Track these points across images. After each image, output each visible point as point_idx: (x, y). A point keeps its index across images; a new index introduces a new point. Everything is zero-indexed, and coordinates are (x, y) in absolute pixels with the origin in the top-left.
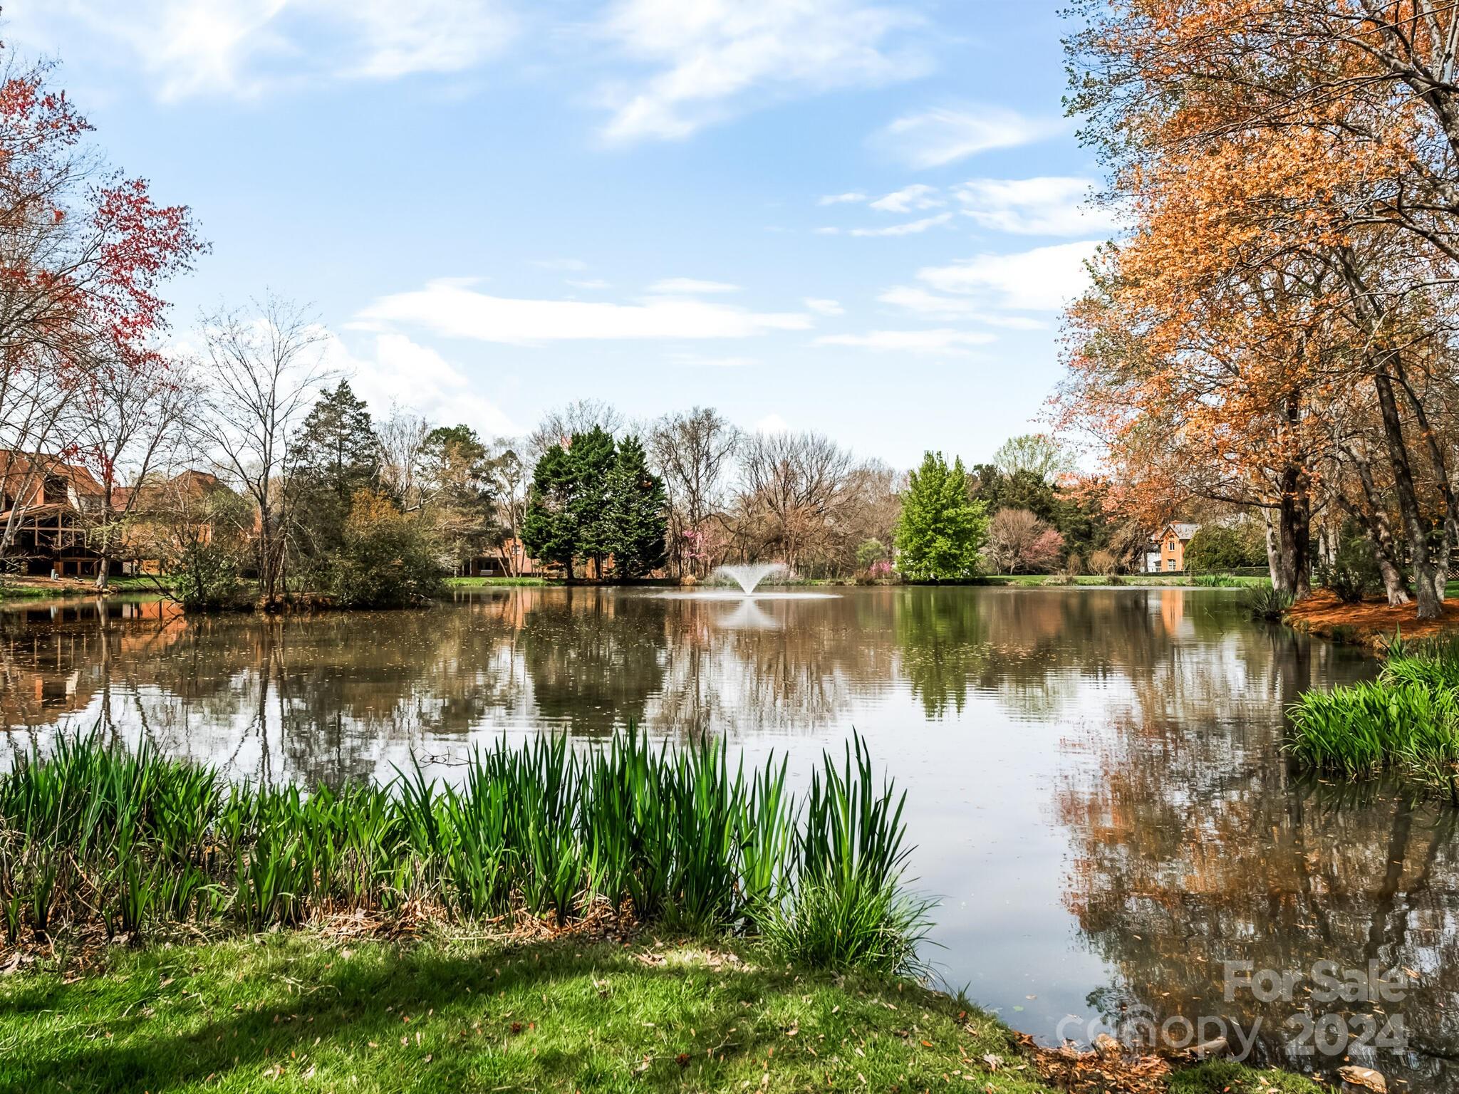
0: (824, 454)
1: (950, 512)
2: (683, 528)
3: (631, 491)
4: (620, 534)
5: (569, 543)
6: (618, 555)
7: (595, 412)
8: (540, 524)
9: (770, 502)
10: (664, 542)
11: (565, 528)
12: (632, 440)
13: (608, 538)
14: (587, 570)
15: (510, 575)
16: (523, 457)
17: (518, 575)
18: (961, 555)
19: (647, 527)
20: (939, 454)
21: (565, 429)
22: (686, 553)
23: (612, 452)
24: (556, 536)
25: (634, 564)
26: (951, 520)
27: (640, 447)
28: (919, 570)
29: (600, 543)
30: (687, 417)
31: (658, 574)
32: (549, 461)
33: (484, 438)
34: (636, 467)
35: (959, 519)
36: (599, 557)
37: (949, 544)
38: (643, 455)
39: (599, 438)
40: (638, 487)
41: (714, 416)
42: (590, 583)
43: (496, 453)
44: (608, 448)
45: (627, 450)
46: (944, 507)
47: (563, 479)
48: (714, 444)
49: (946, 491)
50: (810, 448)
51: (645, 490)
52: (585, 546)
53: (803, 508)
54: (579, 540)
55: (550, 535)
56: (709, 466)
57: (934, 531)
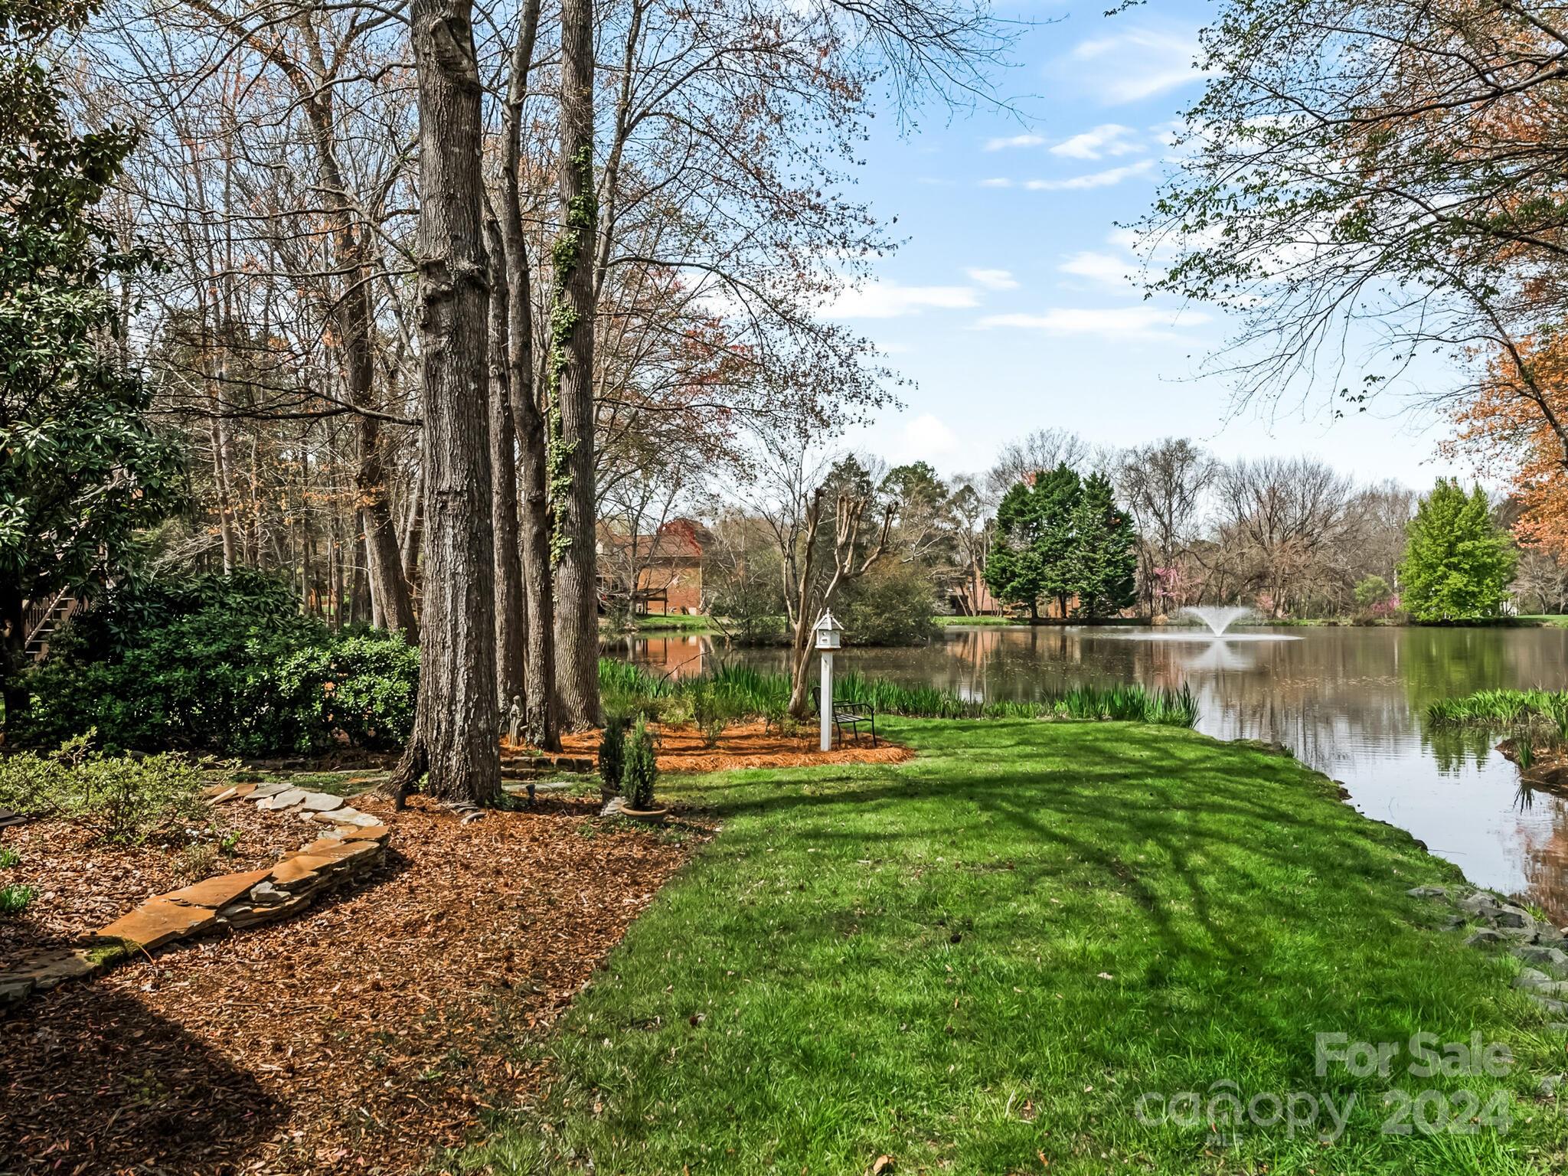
0: (1317, 479)
1: (1466, 545)
2: (1154, 566)
3: (1098, 529)
4: (1086, 573)
5: (1034, 583)
6: (1085, 594)
7: (1057, 442)
8: (1003, 564)
9: (1254, 534)
10: (1133, 580)
11: (1029, 568)
12: (1099, 476)
13: (1074, 577)
14: (1052, 610)
15: (970, 614)
16: (983, 492)
17: (978, 613)
18: (1481, 592)
19: (1115, 564)
20: (1454, 480)
21: (1026, 462)
22: (1158, 592)
23: (1078, 489)
24: (1020, 576)
25: (1101, 603)
26: (1466, 554)
27: (1107, 483)
28: (1427, 609)
29: (1065, 581)
30: (1158, 447)
31: (1127, 613)
32: (1013, 500)
33: (943, 474)
34: (1103, 504)
35: (1478, 552)
36: (1064, 596)
37: (1465, 580)
38: (1110, 492)
39: (1064, 475)
40: (1105, 524)
41: (1189, 446)
42: (1055, 622)
43: (954, 490)
44: (1073, 485)
45: (1093, 487)
46: (1460, 539)
47: (1027, 518)
48: (1188, 477)
49: (1461, 522)
50: (1299, 475)
51: (1112, 528)
52: (1050, 585)
53: (1291, 542)
54: (1044, 579)
55: (1014, 575)
56: (1183, 499)
57: (1446, 566)
